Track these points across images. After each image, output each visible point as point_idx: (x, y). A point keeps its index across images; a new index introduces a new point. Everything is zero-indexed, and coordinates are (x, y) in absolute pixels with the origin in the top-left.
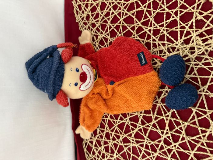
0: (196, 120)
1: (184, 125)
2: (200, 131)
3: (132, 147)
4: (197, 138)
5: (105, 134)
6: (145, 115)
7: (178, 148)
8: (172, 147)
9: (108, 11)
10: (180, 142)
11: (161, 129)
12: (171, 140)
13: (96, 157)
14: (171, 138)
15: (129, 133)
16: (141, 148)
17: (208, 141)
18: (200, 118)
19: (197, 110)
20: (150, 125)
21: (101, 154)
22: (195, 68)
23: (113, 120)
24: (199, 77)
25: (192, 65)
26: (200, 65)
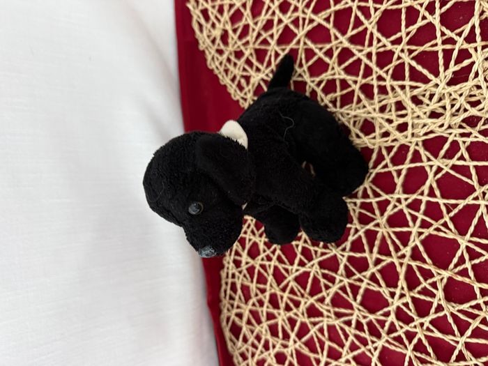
0: (468, 265)
1: (440, 277)
2: (478, 292)
3: (327, 325)
4: (471, 307)
5: (268, 297)
6: (352, 254)
7: (428, 329)
8: (415, 327)
9: (268, 17)
10: (432, 316)
11: (388, 285)
12: (413, 311)
14: (411, 306)
15: (320, 296)
16: (347, 328)
18: (477, 261)
19: (470, 241)
20: (364, 276)
21: (262, 342)
22: (461, 144)
23: (283, 266)
24: (472, 164)
25: (455, 136)
26: (473, 135)
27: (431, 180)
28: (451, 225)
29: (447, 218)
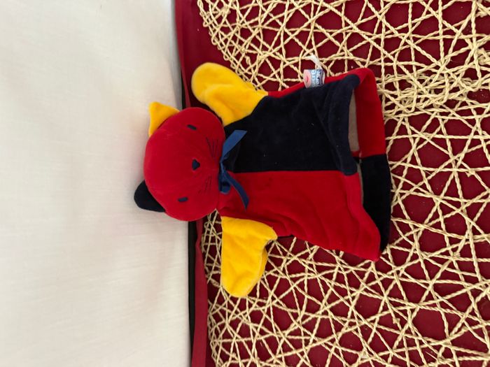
0: (441, 219)
1: (416, 230)
2: (447, 241)
3: (308, 280)
4: (442, 254)
7: (403, 276)
8: (393, 274)
10: (408, 264)
12: (391, 261)
13: (225, 309)
14: (390, 257)
15: (303, 253)
16: (327, 281)
17: (462, 259)
18: (448, 216)
19: (444, 199)
21: (238, 302)
22: (440, 121)
24: (448, 137)
25: (436, 114)
26: (451, 114)
27: (414, 150)
28: (429, 187)
29: (426, 181)
